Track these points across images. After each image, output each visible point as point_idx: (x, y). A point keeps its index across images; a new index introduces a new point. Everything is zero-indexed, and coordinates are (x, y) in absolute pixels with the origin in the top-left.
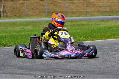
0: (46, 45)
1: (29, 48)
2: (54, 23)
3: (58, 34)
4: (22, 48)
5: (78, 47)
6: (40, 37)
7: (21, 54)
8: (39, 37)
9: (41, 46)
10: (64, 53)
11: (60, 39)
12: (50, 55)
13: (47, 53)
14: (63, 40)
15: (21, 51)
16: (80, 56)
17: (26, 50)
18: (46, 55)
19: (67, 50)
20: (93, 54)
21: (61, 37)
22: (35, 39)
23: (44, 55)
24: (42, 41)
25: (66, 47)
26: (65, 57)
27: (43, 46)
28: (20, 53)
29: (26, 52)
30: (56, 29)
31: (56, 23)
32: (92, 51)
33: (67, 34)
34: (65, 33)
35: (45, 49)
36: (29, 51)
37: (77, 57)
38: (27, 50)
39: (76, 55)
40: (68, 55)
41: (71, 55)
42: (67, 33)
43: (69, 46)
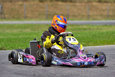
2: (55, 26)
3: (65, 39)
4: (22, 53)
10: (76, 60)
11: (69, 44)
14: (72, 46)
15: (20, 57)
31: (57, 27)
32: (103, 60)
33: (75, 40)
38: (29, 56)
41: (84, 63)
43: (80, 53)
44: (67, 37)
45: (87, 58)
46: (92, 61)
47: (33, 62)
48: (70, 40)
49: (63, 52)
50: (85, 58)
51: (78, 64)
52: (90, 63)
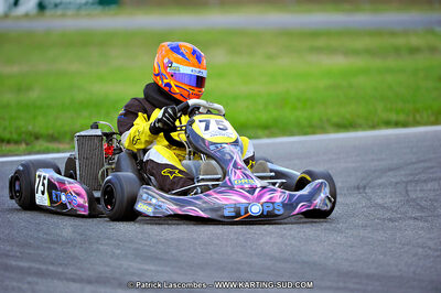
2: (165, 81)
4: (47, 175)
6: (113, 133)
7: (42, 199)
8: (109, 136)
10: (219, 200)
12: (165, 206)
14: (212, 147)
15: (41, 188)
16: (282, 211)
19: (233, 189)
21: (207, 136)
22: (96, 141)
25: (226, 174)
26: (223, 216)
29: (65, 190)
31: (173, 83)
33: (226, 128)
34: (217, 122)
36: (77, 186)
37: (268, 216)
38: (68, 185)
40: (237, 209)
41: (246, 209)
42: (226, 123)
43: (238, 172)
44: (197, 118)
45: (258, 190)
46: (279, 201)
47: (79, 205)
48: (207, 128)
50: (252, 190)
51: (226, 213)
52: (271, 208)
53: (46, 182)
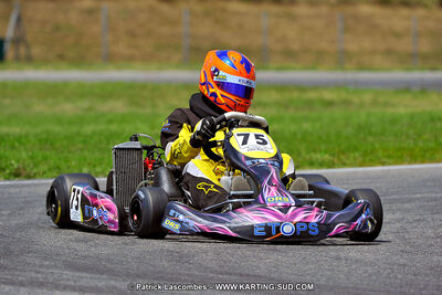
0: (177, 183)
1: (109, 192)
2: (211, 90)
3: (228, 137)
4: (81, 189)
5: (310, 196)
6: (155, 147)
7: (76, 215)
8: (150, 149)
9: (157, 183)
10: (250, 218)
11: (238, 159)
12: (192, 223)
13: (182, 213)
14: (248, 163)
15: (75, 203)
16: (317, 232)
17: (94, 196)
18: (177, 221)
19: (264, 207)
20: (366, 226)
21: (243, 150)
22: (135, 154)
23: (168, 224)
24: (161, 164)
25: (259, 191)
26: (253, 236)
27: (166, 187)
28: (72, 210)
29: (96, 205)
30: (220, 117)
31: (219, 92)
32: (364, 216)
33: (265, 143)
34: (257, 136)
35: (172, 198)
36: (108, 201)
37: (300, 236)
38: (99, 200)
39: (300, 229)
40: (268, 228)
41: (278, 228)
42: (266, 137)
43: (273, 189)
44: (236, 131)
46: (314, 221)
47: (110, 221)
48: (245, 142)
49: (216, 186)
50: (285, 208)
51: (256, 233)
52: (305, 229)
53: (80, 196)
